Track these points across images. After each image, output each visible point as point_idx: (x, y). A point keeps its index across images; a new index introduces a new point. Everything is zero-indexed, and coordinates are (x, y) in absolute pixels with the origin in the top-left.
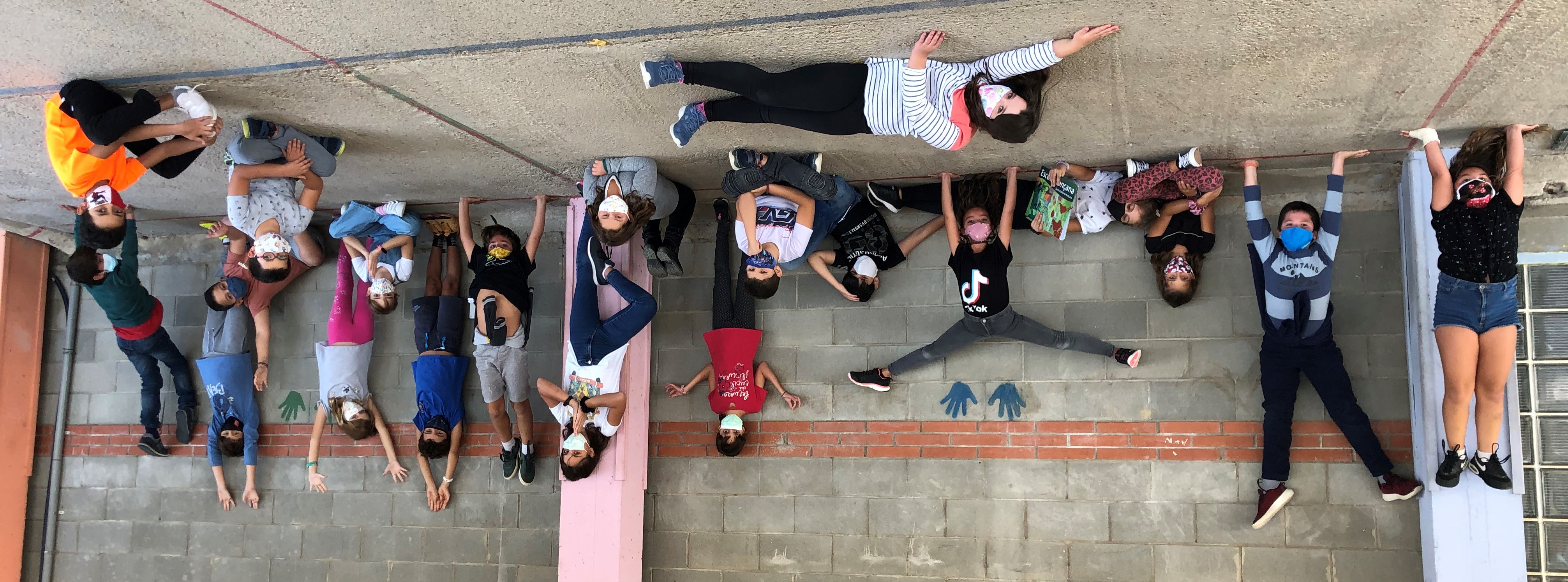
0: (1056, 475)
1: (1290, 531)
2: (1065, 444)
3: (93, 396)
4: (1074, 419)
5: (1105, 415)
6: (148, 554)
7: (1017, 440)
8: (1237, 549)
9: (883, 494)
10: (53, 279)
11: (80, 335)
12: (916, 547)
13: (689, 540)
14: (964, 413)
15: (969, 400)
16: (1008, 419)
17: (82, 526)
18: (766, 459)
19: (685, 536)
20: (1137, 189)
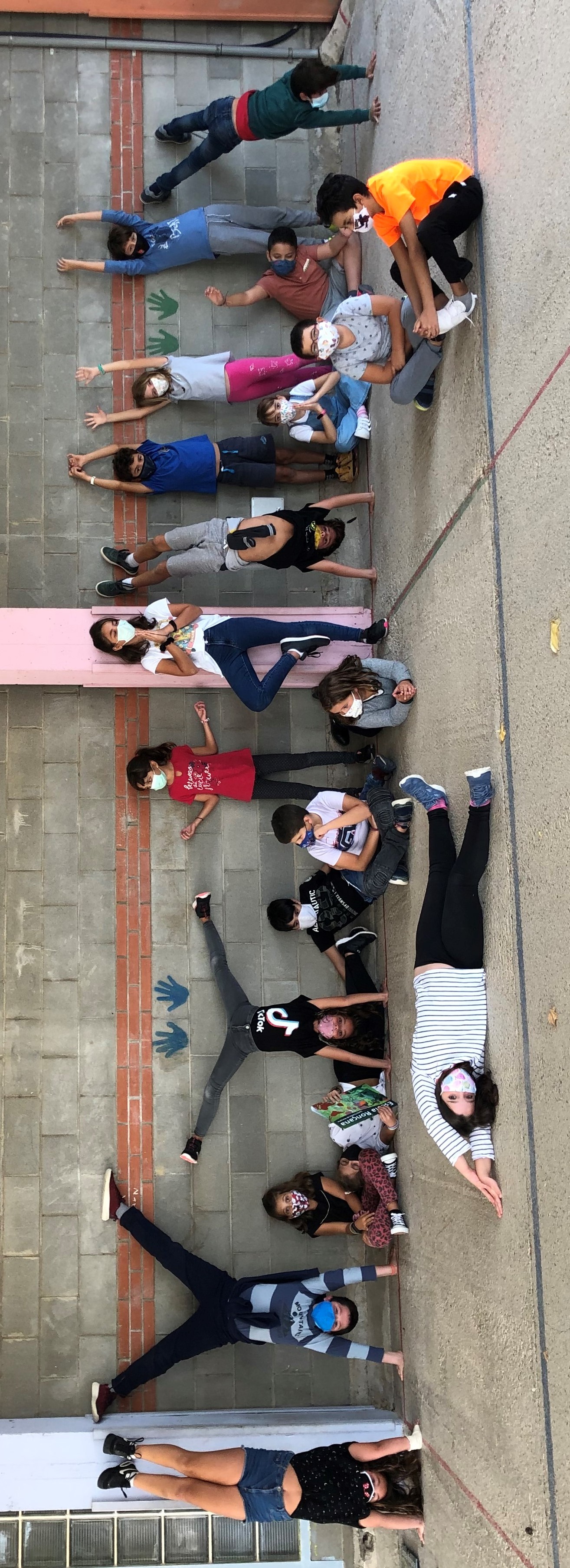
0: (103, 1085)
1: (54, 1301)
2: (131, 1095)
3: (173, 80)
4: (154, 1103)
5: (159, 1132)
6: (10, 153)
7: (135, 1049)
8: (37, 1253)
9: (82, 920)
10: (295, 27)
11: (235, 61)
12: (33, 952)
13: (35, 728)
14: (159, 999)
15: (172, 1003)
16: (154, 1040)
17: (38, 76)
18: (114, 804)
19: (39, 724)
20: (371, 1172)
